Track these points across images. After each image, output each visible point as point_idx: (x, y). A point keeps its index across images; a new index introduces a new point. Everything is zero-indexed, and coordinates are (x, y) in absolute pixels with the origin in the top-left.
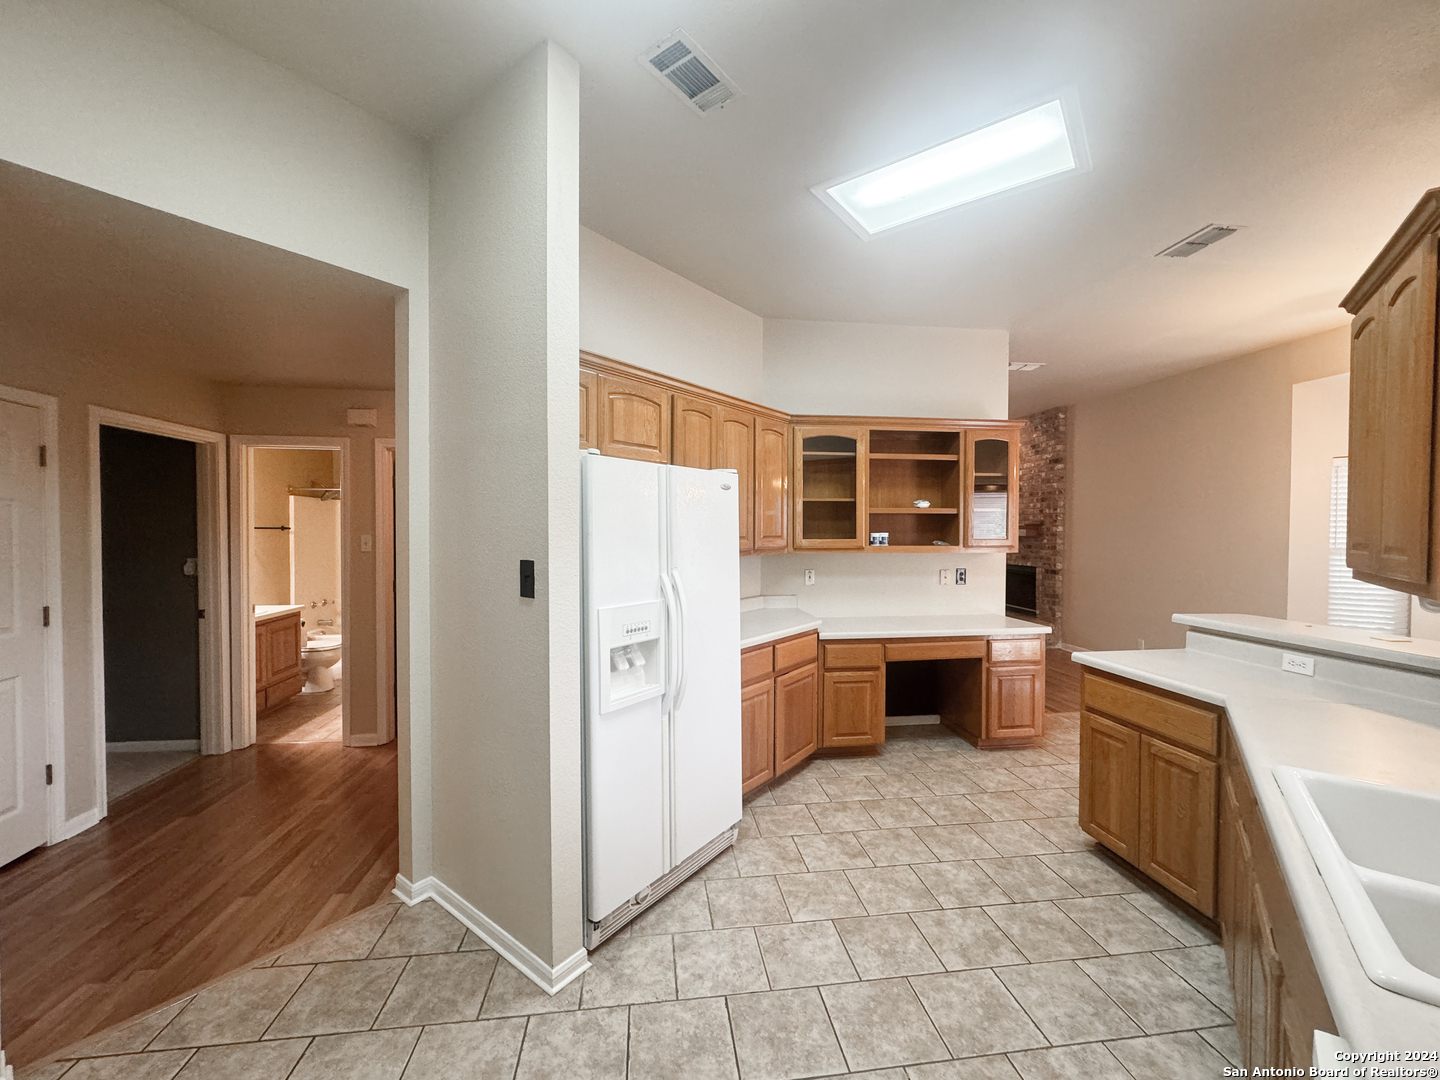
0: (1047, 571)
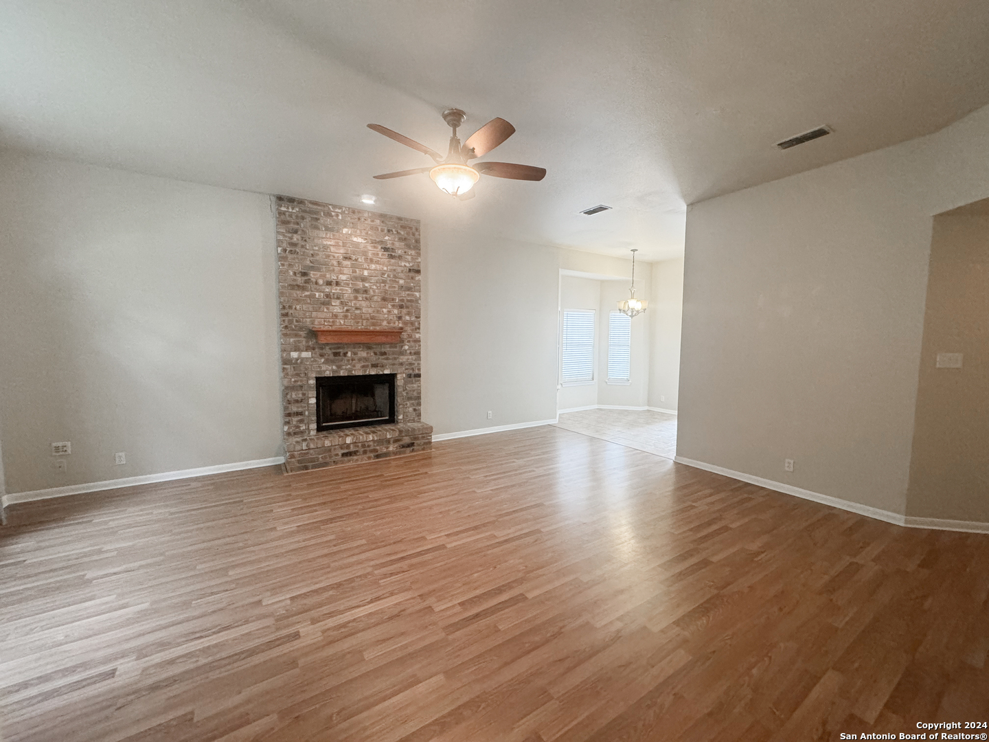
0: (409, 376)
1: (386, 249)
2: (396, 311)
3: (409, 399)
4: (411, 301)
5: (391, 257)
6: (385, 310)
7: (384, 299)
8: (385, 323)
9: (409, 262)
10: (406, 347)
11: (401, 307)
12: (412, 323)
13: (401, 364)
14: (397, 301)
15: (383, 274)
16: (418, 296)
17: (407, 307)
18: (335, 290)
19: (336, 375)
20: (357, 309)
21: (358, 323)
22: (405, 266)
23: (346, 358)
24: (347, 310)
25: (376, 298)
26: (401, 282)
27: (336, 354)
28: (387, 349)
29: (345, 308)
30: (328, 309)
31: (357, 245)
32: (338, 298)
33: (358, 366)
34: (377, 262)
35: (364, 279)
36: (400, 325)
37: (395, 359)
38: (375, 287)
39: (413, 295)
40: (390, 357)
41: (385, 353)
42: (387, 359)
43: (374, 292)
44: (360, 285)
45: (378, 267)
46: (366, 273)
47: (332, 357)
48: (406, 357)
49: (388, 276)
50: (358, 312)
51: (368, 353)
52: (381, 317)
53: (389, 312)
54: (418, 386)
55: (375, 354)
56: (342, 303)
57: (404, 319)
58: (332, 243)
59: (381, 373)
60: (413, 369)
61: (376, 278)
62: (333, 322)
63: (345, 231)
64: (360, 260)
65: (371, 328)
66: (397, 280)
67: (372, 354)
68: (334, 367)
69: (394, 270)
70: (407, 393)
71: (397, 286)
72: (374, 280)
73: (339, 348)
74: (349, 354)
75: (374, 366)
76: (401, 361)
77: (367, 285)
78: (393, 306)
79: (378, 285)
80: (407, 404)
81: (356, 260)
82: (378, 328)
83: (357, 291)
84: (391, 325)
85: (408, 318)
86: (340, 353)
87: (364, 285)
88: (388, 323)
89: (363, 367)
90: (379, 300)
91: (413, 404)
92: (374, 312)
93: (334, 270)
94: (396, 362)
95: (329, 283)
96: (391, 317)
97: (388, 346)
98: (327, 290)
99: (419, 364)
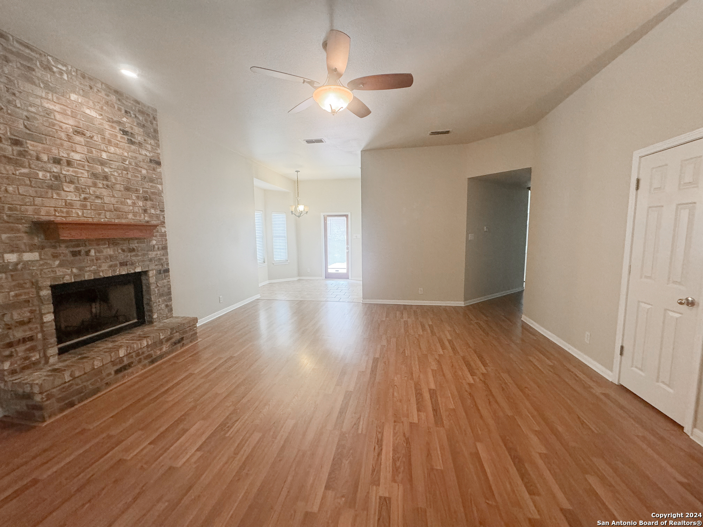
1: (125, 133)
2: (141, 203)
3: (161, 295)
4: (153, 193)
5: (131, 142)
6: (129, 202)
7: (127, 189)
8: (130, 216)
9: (150, 152)
10: (154, 242)
11: (146, 199)
12: (158, 217)
13: (151, 260)
14: (141, 192)
15: (125, 160)
16: (161, 189)
17: (151, 200)
18: (67, 171)
19: (78, 280)
20: (97, 197)
21: (99, 214)
22: (146, 155)
23: (88, 257)
24: (85, 199)
25: (118, 186)
26: (144, 172)
27: (75, 254)
28: (134, 245)
29: (83, 196)
30: (58, 194)
31: (91, 119)
32: (71, 182)
33: (105, 267)
34: (116, 146)
35: (103, 163)
36: (147, 219)
37: (144, 255)
38: (116, 174)
39: (156, 187)
40: (140, 254)
41: (133, 250)
42: (137, 255)
43: (116, 179)
44: (99, 169)
45: (118, 151)
46: (104, 156)
47: (70, 258)
48: (155, 253)
49: (130, 164)
50: (99, 201)
51: (114, 251)
52: (126, 209)
53: (134, 203)
54: (168, 282)
55: (123, 251)
56: (77, 189)
57: (149, 212)
58: (57, 108)
59: (132, 271)
60: (162, 265)
61: (117, 164)
62: (67, 212)
63: (73, 97)
64: (95, 138)
65: (117, 221)
66: (140, 169)
67: (120, 251)
68: (75, 270)
69: (136, 158)
70: (158, 290)
71: (139, 176)
72: (114, 165)
73: (78, 246)
74: (92, 253)
75: (123, 264)
76: (150, 256)
77: (106, 170)
78: (138, 197)
79: (120, 172)
80: (159, 302)
81: (91, 137)
82: (124, 221)
83: (95, 175)
84: (138, 218)
85: (153, 211)
86: (80, 252)
87: (103, 170)
88: (135, 215)
89: (111, 266)
90: (122, 189)
91: (165, 300)
92: (117, 202)
93: (62, 145)
94: (146, 258)
95: (57, 161)
96: (136, 209)
97: (136, 241)
98: (55, 170)
99: (167, 259)
